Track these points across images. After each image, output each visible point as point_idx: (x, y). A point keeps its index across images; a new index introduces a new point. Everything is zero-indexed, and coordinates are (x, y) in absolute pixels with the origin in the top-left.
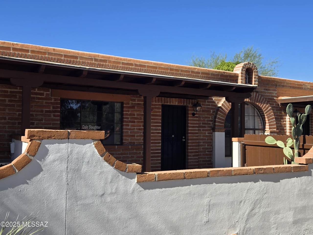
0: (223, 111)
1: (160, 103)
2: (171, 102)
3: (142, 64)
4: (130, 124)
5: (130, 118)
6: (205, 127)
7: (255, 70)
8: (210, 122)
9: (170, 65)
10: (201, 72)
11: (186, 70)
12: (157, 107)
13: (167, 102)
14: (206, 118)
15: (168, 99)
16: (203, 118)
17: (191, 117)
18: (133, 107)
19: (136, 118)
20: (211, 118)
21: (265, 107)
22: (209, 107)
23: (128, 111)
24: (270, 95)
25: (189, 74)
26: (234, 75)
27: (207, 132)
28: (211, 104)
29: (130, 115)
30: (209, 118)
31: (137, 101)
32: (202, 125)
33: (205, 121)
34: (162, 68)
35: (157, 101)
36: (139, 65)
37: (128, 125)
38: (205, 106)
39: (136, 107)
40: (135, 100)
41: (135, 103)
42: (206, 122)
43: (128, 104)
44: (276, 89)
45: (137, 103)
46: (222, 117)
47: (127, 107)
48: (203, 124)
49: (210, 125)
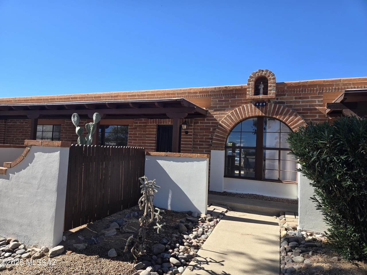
0: (223, 128)
1: (154, 124)
2: (165, 123)
3: (143, 94)
4: (133, 141)
5: (133, 137)
6: (202, 145)
7: (271, 77)
8: (208, 140)
9: (166, 91)
10: (199, 92)
11: (183, 93)
12: (152, 127)
13: (161, 123)
14: (204, 135)
15: (162, 120)
16: (200, 136)
17: (184, 135)
18: (135, 128)
19: (137, 137)
20: (210, 136)
21: (293, 121)
22: (209, 125)
23: (132, 131)
24: (308, 104)
25: (185, 95)
26: (240, 88)
27: (204, 150)
28: (211, 122)
29: (134, 134)
30: (209, 136)
31: (139, 124)
32: (199, 143)
33: (203, 138)
34: (159, 94)
35: (152, 122)
36: (141, 95)
37: (131, 142)
38: (204, 125)
39: (138, 128)
40: (137, 122)
41: (138, 125)
42: (204, 140)
43: (132, 126)
44: (323, 95)
45: (139, 125)
46: (221, 134)
47: (131, 128)
48: (200, 141)
49: (210, 142)
